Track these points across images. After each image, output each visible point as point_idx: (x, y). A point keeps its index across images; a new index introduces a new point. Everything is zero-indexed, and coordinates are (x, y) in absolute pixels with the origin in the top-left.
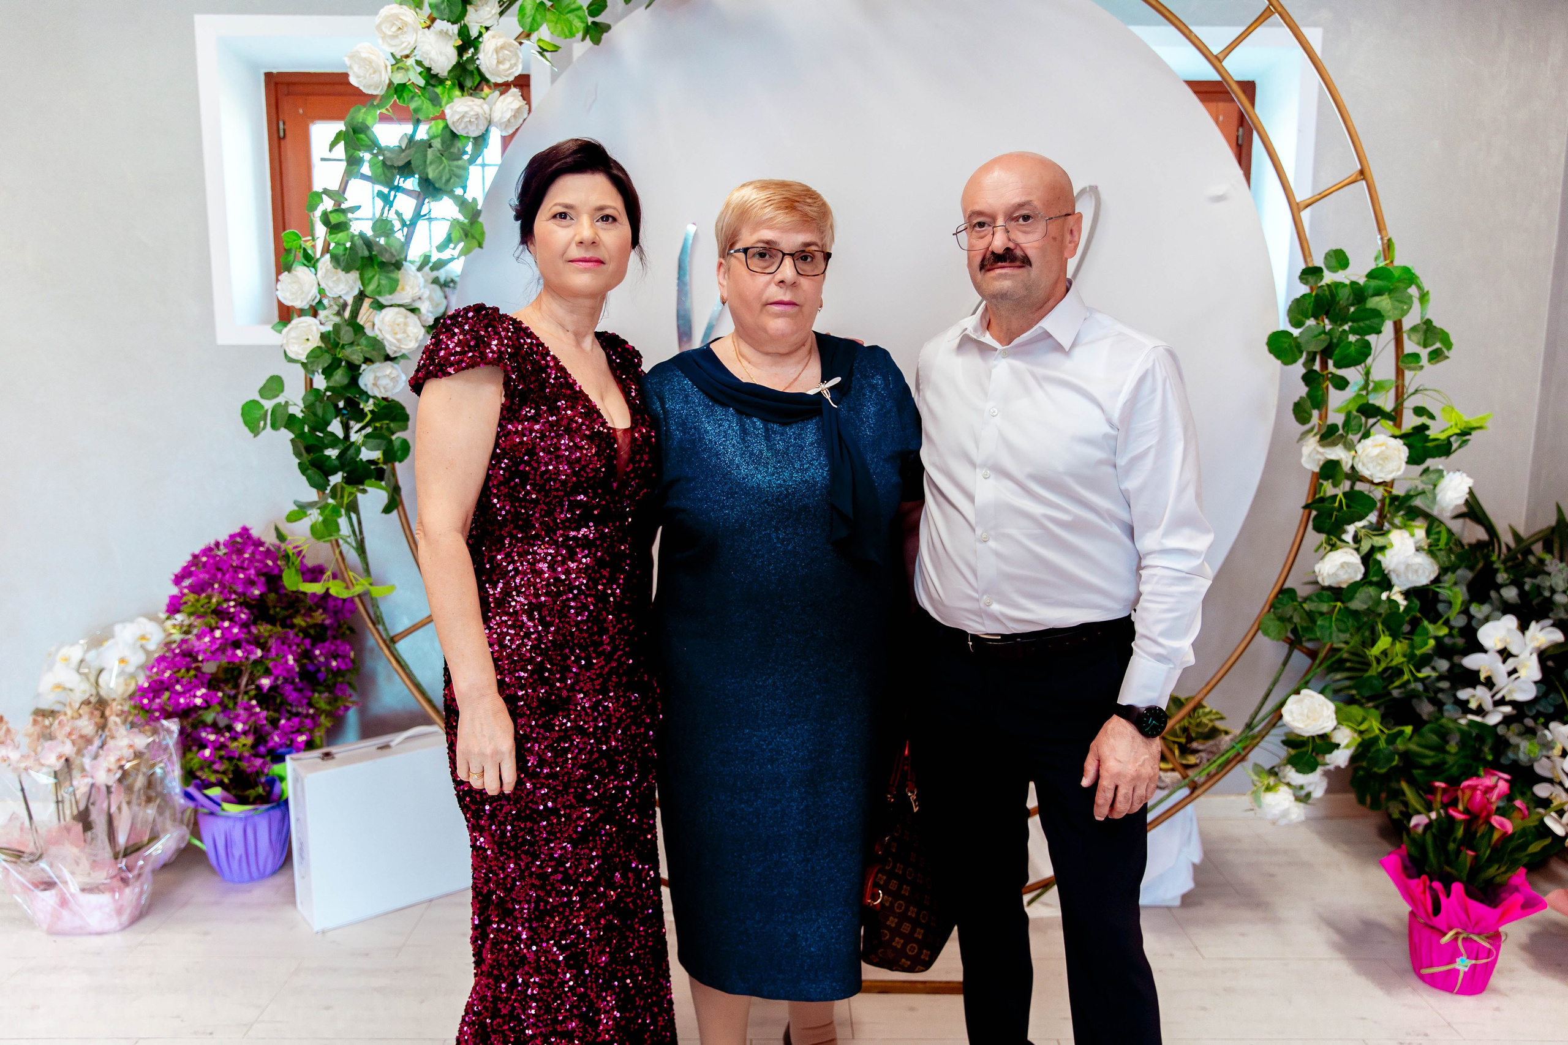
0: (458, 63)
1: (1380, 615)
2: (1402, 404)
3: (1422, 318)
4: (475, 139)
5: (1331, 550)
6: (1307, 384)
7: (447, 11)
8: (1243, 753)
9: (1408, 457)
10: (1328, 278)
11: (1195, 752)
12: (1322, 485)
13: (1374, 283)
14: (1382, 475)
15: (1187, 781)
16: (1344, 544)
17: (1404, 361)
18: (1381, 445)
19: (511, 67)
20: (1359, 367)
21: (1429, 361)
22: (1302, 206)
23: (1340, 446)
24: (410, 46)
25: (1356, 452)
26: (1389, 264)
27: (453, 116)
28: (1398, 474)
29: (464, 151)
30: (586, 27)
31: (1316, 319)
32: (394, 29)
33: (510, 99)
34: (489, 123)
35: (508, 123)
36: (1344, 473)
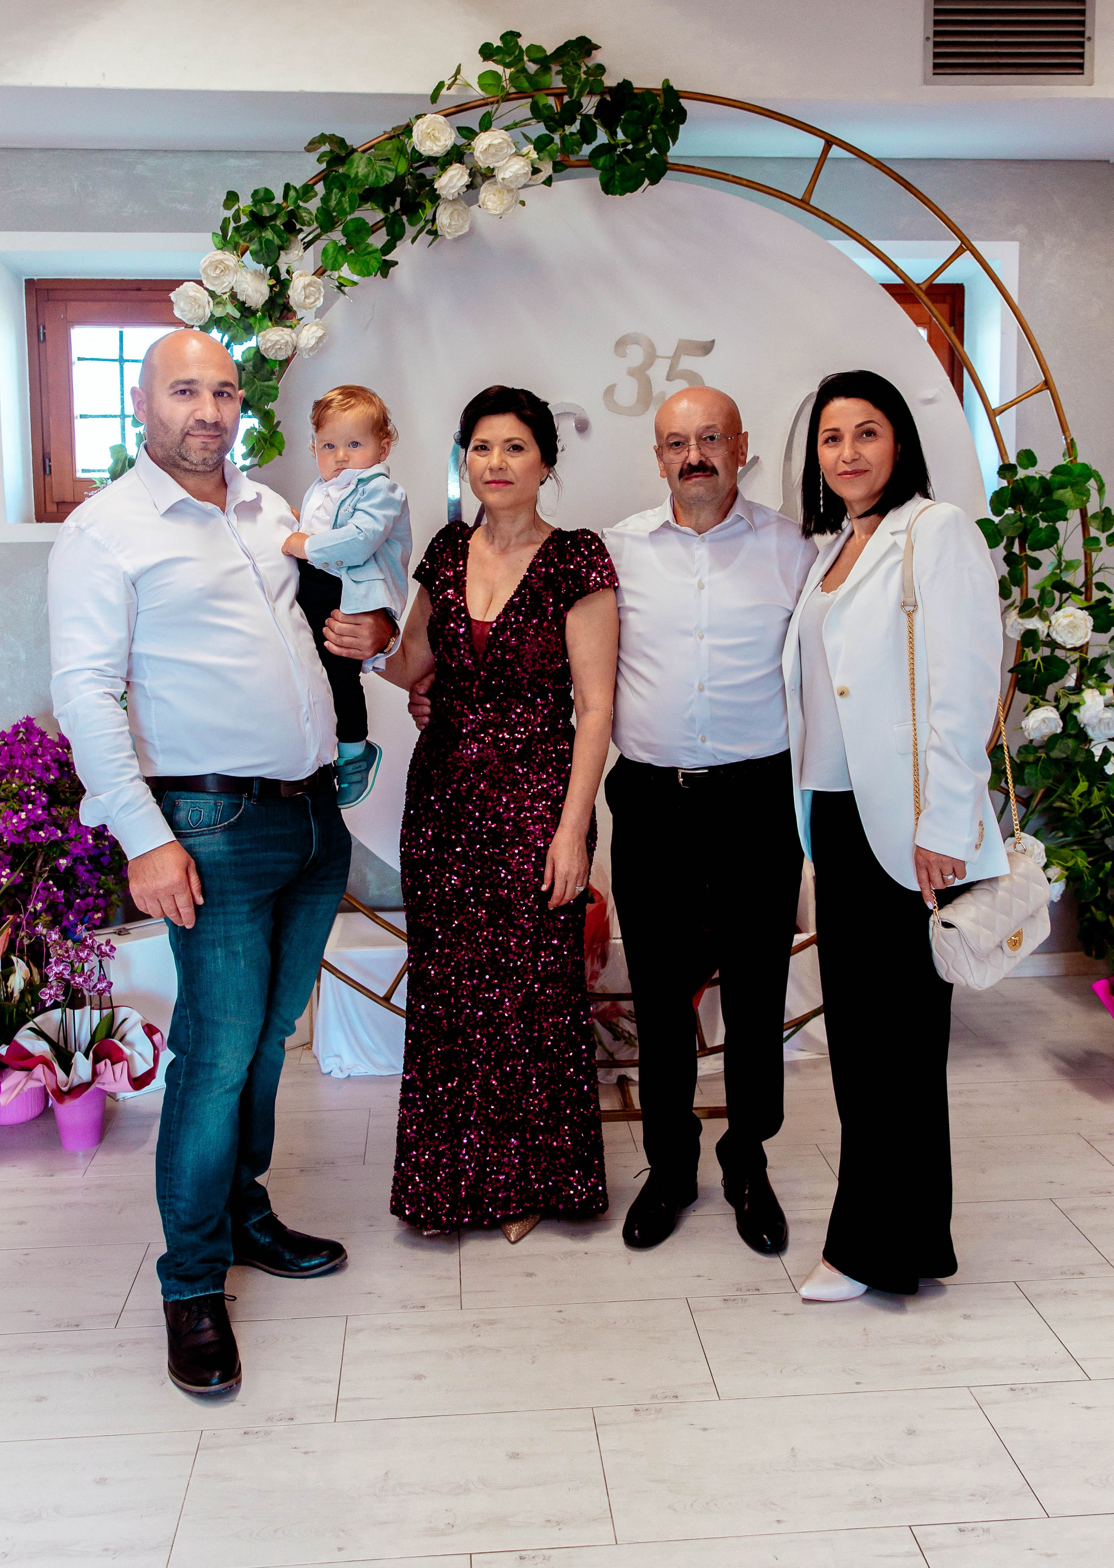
0: (270, 298)
1: (1079, 762)
2: (1091, 578)
3: (1101, 507)
4: (280, 362)
5: (1035, 708)
6: (1008, 565)
7: (265, 255)
9: (1094, 626)
10: (1021, 473)
12: (1024, 651)
13: (1059, 478)
14: (1073, 642)
16: (1045, 703)
17: (1090, 544)
18: (1070, 616)
19: (314, 301)
20: (1052, 549)
21: (1108, 543)
22: (997, 412)
23: (1036, 617)
24: (230, 286)
25: (1050, 622)
26: (1071, 461)
27: (265, 344)
28: (1087, 640)
29: (273, 373)
30: (378, 265)
31: (1014, 508)
32: (218, 272)
33: (315, 328)
34: (295, 348)
35: (312, 349)
36: (1042, 641)
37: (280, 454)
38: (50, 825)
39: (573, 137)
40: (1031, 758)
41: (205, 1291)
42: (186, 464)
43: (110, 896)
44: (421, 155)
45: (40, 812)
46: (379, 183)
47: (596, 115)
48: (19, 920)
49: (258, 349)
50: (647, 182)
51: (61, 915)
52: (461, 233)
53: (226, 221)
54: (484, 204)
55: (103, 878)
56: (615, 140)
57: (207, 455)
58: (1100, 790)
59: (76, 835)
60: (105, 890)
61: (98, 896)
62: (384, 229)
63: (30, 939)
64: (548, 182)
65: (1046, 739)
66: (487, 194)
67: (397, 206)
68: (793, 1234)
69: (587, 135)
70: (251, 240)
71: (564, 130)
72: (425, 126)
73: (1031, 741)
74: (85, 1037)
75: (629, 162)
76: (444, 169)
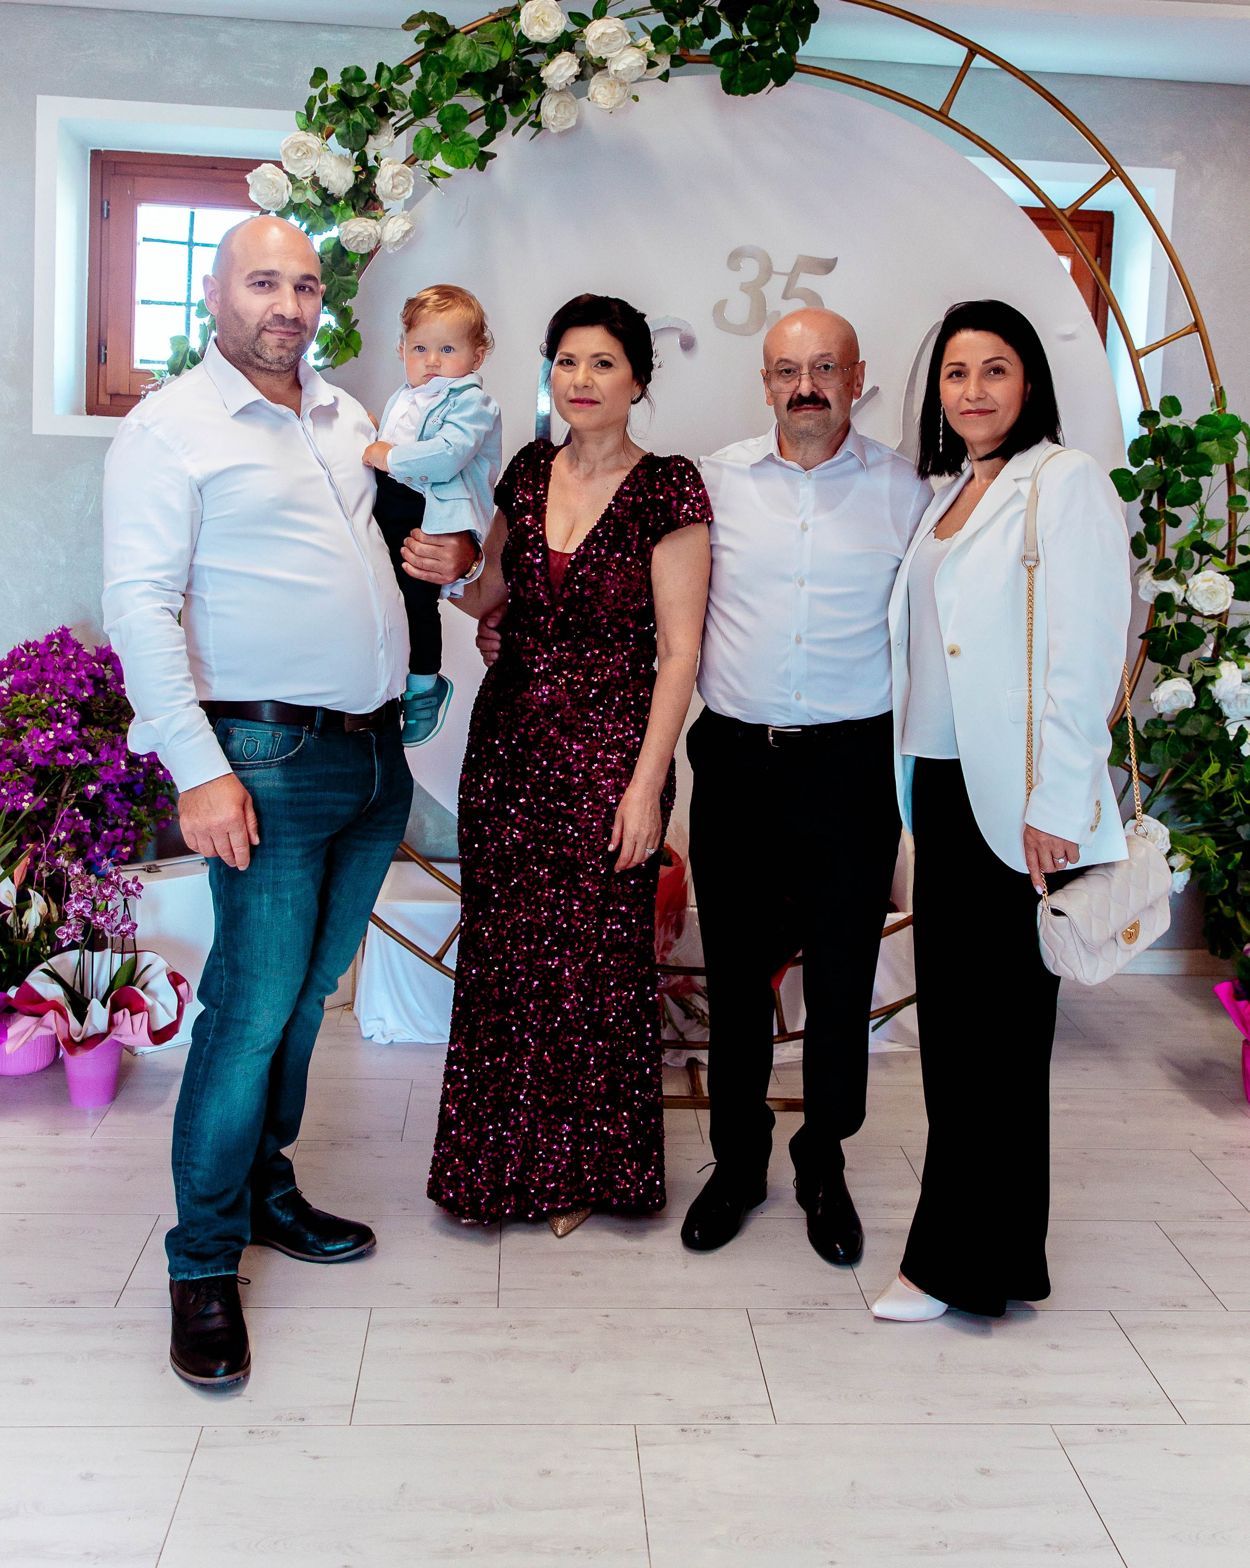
0: (355, 185)
1: (1211, 742)
2: (1235, 540)
4: (362, 255)
5: (1166, 679)
6: (1144, 521)
7: (352, 139)
9: (1235, 593)
10: (1164, 422)
12: (1156, 617)
13: (1203, 429)
14: (1209, 608)
16: (1177, 674)
17: (1235, 503)
18: (1210, 580)
19: (403, 191)
20: (1193, 506)
22: (1141, 353)
23: (1172, 580)
24: (312, 170)
25: (1188, 586)
26: (1219, 412)
27: (346, 235)
28: (1227, 607)
29: (353, 267)
30: (475, 156)
31: (1154, 459)
32: (300, 154)
33: (401, 221)
34: (379, 242)
35: (397, 243)
36: (1178, 606)
37: (356, 356)
38: (80, 747)
39: (695, 30)
40: (1159, 734)
41: (216, 1272)
42: (260, 362)
43: (142, 829)
44: (528, 40)
45: (70, 732)
46: (480, 67)
47: (721, 8)
48: (39, 849)
49: (338, 242)
50: (772, 83)
51: (86, 847)
52: (567, 127)
53: (312, 100)
54: (593, 98)
55: (135, 808)
56: (739, 36)
57: (283, 353)
58: (1233, 772)
59: (108, 760)
60: (137, 822)
61: (127, 828)
62: (484, 117)
63: (50, 871)
64: (665, 77)
65: (1176, 713)
66: (597, 86)
67: (499, 94)
68: (869, 1244)
69: (709, 29)
70: (338, 122)
71: (685, 22)
72: (533, 10)
73: (1161, 715)
74: (103, 983)
75: (754, 60)
76: (551, 57)
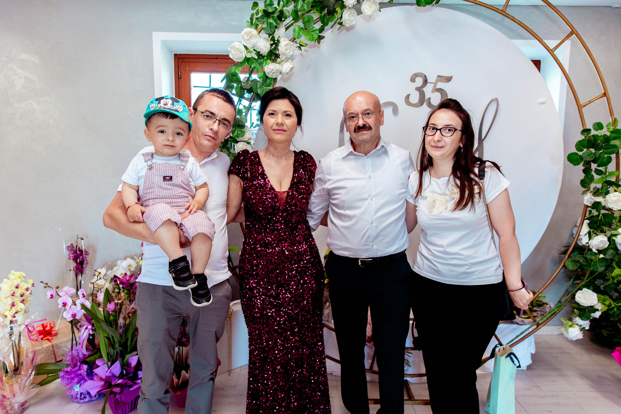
0: (271, 50)
1: (615, 260)
4: (274, 79)
5: (595, 236)
6: (585, 173)
7: (269, 30)
8: (557, 312)
10: (594, 133)
11: (536, 311)
12: (592, 211)
13: (613, 135)
14: (617, 207)
15: (536, 323)
16: (601, 234)
18: (617, 196)
19: (290, 52)
22: (582, 106)
23: (601, 196)
24: (254, 44)
25: (606, 199)
26: (616, 128)
27: (268, 70)
29: (271, 84)
30: (317, 37)
32: (248, 37)
33: (289, 64)
34: (281, 73)
35: (287, 73)
36: (602, 207)
40: (593, 257)
49: (265, 73)
52: (353, 24)
53: (253, 15)
54: (363, 11)
62: (320, 21)
65: (599, 249)
66: (365, 6)
67: (326, 11)
70: (263, 23)
